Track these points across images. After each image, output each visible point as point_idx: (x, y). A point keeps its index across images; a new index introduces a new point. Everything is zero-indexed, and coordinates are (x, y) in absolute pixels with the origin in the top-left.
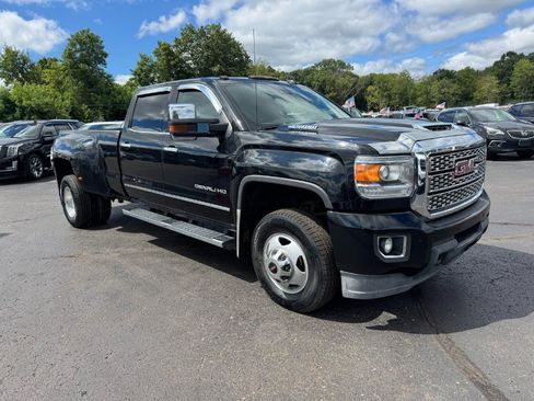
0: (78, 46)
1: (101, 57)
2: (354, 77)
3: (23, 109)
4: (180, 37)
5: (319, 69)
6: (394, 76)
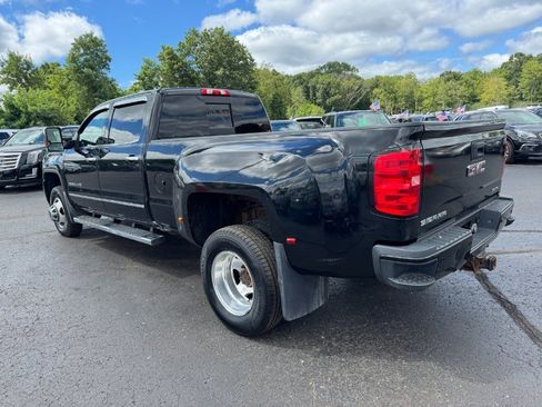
0: (82, 51)
1: (104, 62)
2: (359, 78)
3: (28, 114)
4: (184, 41)
5: (323, 71)
6: (399, 78)
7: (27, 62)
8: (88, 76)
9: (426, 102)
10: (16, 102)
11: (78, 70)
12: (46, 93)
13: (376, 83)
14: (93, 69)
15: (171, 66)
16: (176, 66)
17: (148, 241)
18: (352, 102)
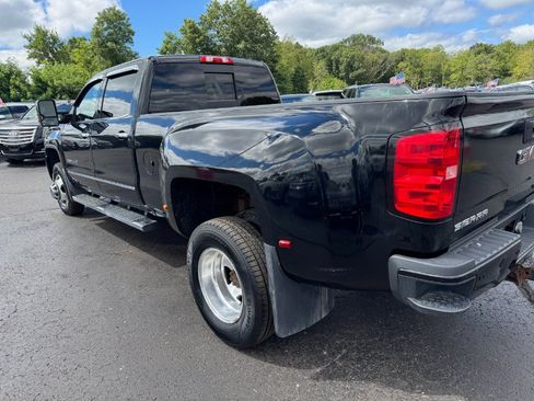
0: (106, 25)
1: (128, 35)
2: (383, 51)
3: (54, 88)
4: (206, 14)
5: (347, 44)
6: (427, 51)
7: (53, 37)
8: (112, 50)
9: (453, 76)
10: (44, 76)
11: (102, 44)
12: (71, 68)
13: (402, 56)
14: (116, 43)
15: (193, 40)
16: (198, 40)
17: (140, 226)
18: (377, 76)
